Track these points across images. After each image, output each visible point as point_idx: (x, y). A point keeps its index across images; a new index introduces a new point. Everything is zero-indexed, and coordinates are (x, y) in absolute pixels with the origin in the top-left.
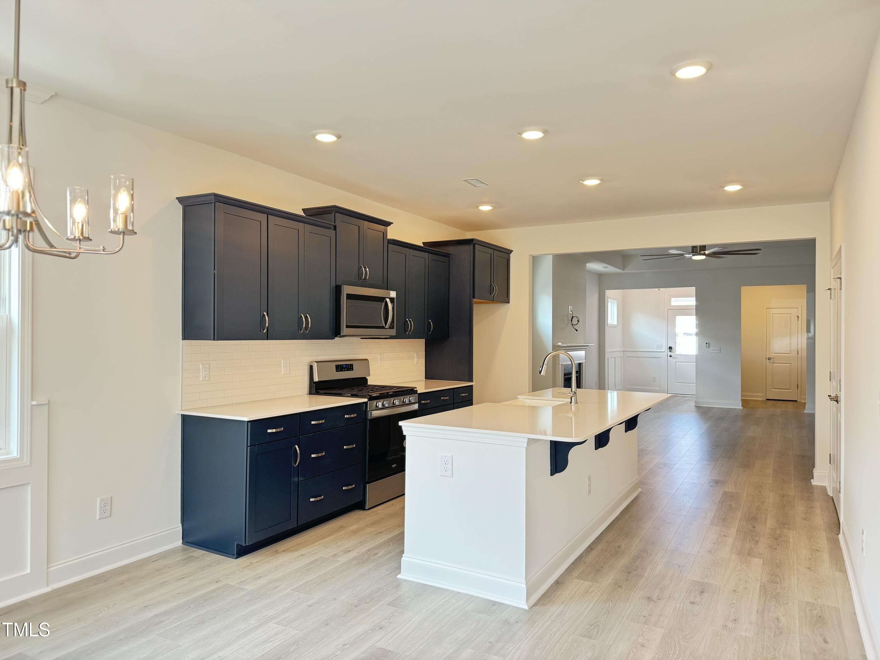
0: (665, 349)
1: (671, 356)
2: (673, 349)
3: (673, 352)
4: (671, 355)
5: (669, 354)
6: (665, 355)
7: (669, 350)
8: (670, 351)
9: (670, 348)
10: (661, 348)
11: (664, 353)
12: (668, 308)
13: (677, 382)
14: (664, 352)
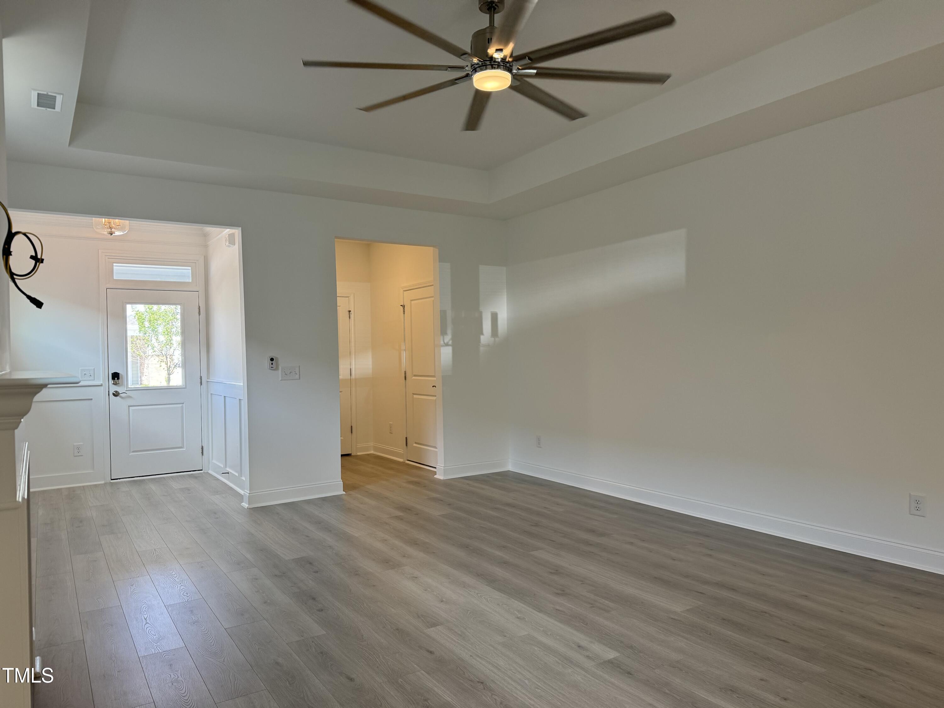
0: (103, 378)
1: (116, 394)
2: (122, 378)
3: (122, 385)
4: (116, 392)
5: (113, 389)
6: (102, 391)
7: (111, 381)
8: (115, 384)
9: (116, 376)
10: (92, 378)
11: (102, 388)
12: (108, 286)
13: (132, 450)
14: (101, 385)
